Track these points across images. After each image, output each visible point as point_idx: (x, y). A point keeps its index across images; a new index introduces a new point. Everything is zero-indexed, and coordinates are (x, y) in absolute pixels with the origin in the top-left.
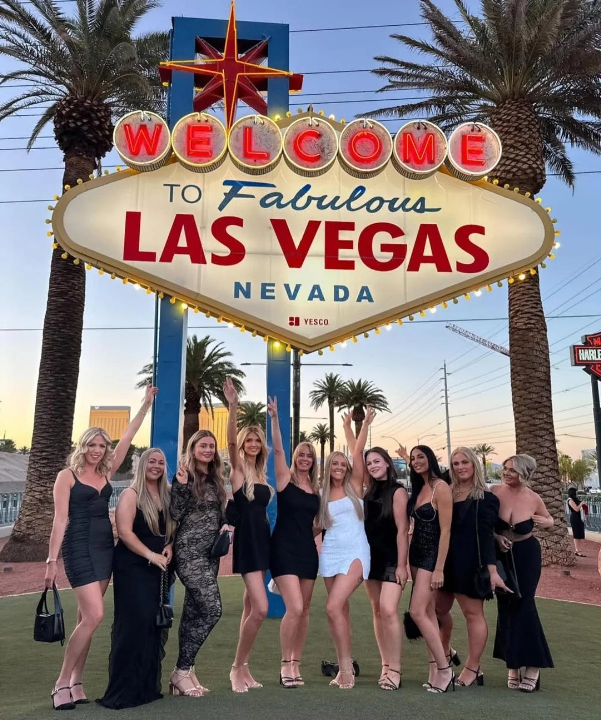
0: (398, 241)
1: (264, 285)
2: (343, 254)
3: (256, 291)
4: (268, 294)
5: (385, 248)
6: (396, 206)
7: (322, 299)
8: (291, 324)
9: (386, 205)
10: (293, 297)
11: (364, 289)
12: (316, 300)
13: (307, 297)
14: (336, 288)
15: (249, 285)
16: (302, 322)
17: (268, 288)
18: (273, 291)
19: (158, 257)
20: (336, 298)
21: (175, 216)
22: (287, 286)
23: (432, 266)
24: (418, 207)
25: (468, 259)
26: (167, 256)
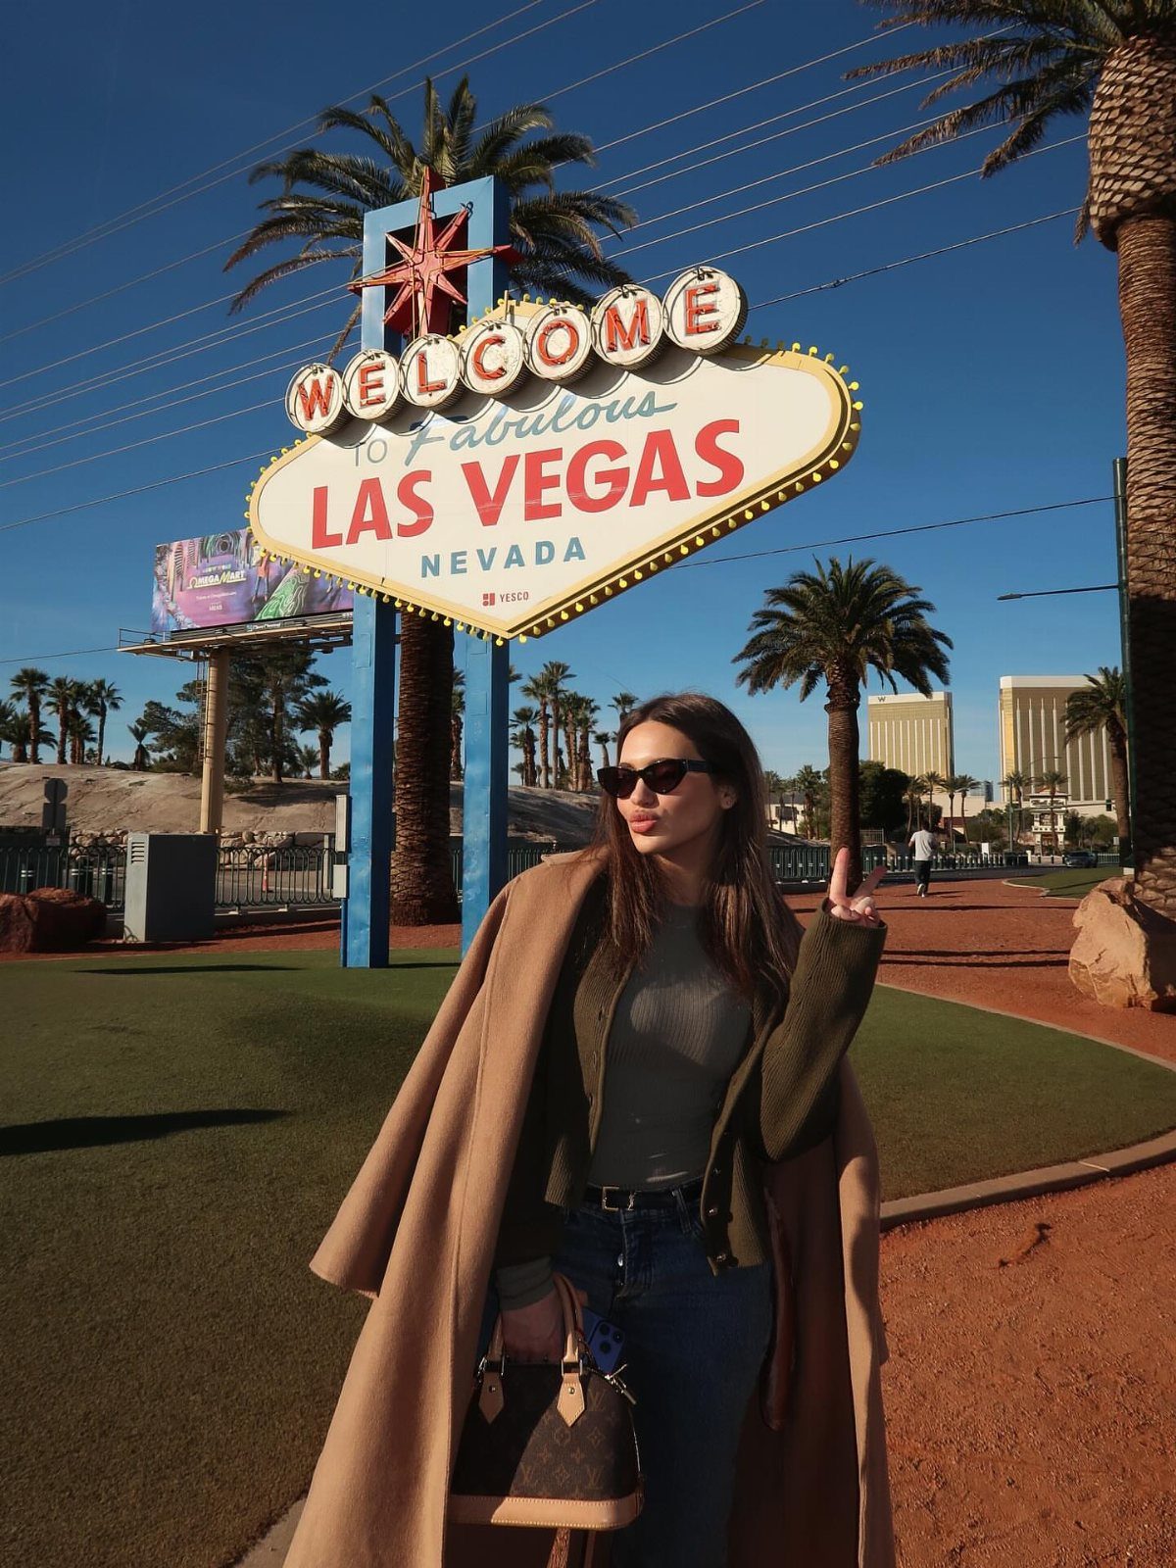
0: (619, 464)
1: (454, 555)
2: (549, 497)
3: (445, 565)
4: (459, 566)
5: (601, 478)
6: (615, 413)
7: (522, 564)
8: (485, 604)
9: (603, 413)
10: (486, 566)
11: (575, 541)
12: (515, 566)
13: (504, 565)
14: (539, 546)
15: (437, 557)
16: (498, 599)
17: (459, 558)
18: (464, 562)
19: (345, 538)
20: (539, 560)
21: (360, 483)
22: (480, 552)
23: (663, 494)
24: (645, 409)
25: (713, 474)
26: (353, 538)
